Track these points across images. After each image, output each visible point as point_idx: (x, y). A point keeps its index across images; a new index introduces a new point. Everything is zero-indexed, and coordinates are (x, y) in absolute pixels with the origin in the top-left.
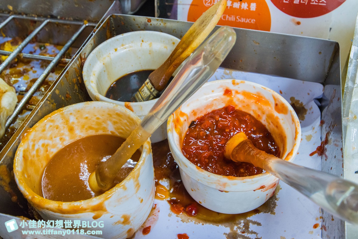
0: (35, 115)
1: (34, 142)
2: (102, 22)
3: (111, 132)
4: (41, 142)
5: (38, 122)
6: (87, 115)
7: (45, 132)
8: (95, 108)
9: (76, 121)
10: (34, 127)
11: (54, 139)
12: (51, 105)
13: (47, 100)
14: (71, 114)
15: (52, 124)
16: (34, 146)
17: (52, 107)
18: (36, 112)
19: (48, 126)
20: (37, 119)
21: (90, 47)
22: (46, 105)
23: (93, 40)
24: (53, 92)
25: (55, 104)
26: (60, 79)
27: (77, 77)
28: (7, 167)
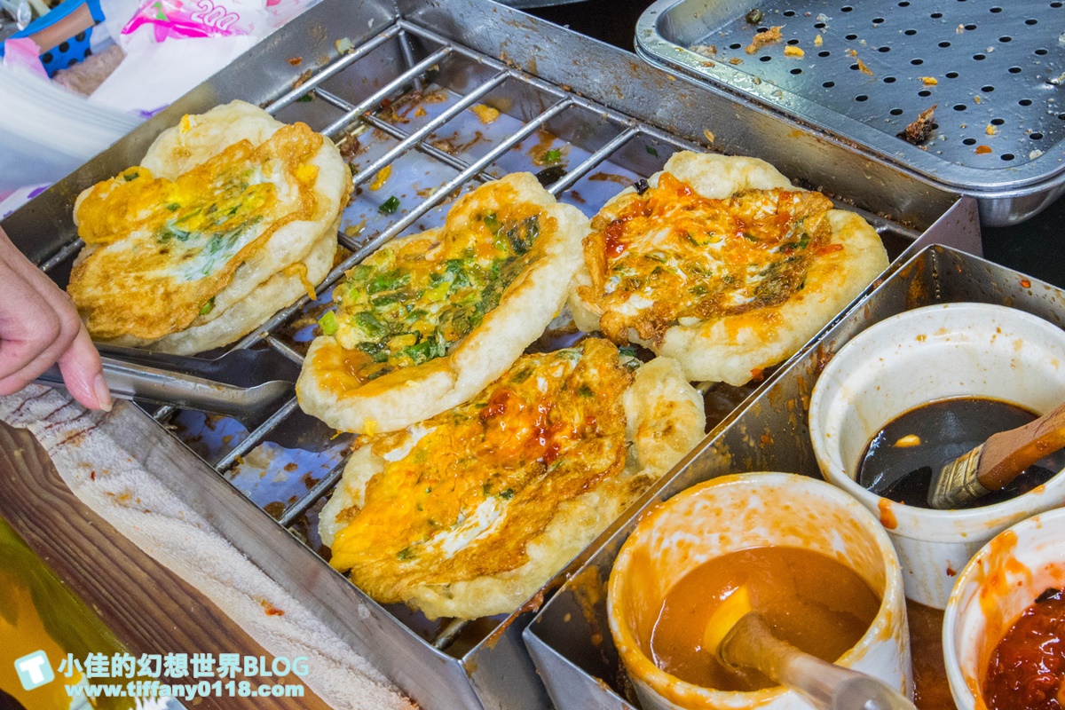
0: (679, 476)
1: (663, 533)
3: (838, 553)
4: (677, 537)
5: (682, 493)
6: (789, 503)
7: (690, 518)
8: (808, 493)
9: (762, 509)
11: (706, 535)
12: (720, 458)
13: (713, 445)
14: (754, 492)
15: (708, 503)
16: (660, 540)
17: (720, 463)
18: (682, 470)
19: (698, 506)
20: (681, 484)
21: (852, 327)
22: (707, 458)
23: (863, 310)
24: (731, 430)
25: (729, 456)
26: (755, 401)
27: (800, 396)
28: (599, 571)
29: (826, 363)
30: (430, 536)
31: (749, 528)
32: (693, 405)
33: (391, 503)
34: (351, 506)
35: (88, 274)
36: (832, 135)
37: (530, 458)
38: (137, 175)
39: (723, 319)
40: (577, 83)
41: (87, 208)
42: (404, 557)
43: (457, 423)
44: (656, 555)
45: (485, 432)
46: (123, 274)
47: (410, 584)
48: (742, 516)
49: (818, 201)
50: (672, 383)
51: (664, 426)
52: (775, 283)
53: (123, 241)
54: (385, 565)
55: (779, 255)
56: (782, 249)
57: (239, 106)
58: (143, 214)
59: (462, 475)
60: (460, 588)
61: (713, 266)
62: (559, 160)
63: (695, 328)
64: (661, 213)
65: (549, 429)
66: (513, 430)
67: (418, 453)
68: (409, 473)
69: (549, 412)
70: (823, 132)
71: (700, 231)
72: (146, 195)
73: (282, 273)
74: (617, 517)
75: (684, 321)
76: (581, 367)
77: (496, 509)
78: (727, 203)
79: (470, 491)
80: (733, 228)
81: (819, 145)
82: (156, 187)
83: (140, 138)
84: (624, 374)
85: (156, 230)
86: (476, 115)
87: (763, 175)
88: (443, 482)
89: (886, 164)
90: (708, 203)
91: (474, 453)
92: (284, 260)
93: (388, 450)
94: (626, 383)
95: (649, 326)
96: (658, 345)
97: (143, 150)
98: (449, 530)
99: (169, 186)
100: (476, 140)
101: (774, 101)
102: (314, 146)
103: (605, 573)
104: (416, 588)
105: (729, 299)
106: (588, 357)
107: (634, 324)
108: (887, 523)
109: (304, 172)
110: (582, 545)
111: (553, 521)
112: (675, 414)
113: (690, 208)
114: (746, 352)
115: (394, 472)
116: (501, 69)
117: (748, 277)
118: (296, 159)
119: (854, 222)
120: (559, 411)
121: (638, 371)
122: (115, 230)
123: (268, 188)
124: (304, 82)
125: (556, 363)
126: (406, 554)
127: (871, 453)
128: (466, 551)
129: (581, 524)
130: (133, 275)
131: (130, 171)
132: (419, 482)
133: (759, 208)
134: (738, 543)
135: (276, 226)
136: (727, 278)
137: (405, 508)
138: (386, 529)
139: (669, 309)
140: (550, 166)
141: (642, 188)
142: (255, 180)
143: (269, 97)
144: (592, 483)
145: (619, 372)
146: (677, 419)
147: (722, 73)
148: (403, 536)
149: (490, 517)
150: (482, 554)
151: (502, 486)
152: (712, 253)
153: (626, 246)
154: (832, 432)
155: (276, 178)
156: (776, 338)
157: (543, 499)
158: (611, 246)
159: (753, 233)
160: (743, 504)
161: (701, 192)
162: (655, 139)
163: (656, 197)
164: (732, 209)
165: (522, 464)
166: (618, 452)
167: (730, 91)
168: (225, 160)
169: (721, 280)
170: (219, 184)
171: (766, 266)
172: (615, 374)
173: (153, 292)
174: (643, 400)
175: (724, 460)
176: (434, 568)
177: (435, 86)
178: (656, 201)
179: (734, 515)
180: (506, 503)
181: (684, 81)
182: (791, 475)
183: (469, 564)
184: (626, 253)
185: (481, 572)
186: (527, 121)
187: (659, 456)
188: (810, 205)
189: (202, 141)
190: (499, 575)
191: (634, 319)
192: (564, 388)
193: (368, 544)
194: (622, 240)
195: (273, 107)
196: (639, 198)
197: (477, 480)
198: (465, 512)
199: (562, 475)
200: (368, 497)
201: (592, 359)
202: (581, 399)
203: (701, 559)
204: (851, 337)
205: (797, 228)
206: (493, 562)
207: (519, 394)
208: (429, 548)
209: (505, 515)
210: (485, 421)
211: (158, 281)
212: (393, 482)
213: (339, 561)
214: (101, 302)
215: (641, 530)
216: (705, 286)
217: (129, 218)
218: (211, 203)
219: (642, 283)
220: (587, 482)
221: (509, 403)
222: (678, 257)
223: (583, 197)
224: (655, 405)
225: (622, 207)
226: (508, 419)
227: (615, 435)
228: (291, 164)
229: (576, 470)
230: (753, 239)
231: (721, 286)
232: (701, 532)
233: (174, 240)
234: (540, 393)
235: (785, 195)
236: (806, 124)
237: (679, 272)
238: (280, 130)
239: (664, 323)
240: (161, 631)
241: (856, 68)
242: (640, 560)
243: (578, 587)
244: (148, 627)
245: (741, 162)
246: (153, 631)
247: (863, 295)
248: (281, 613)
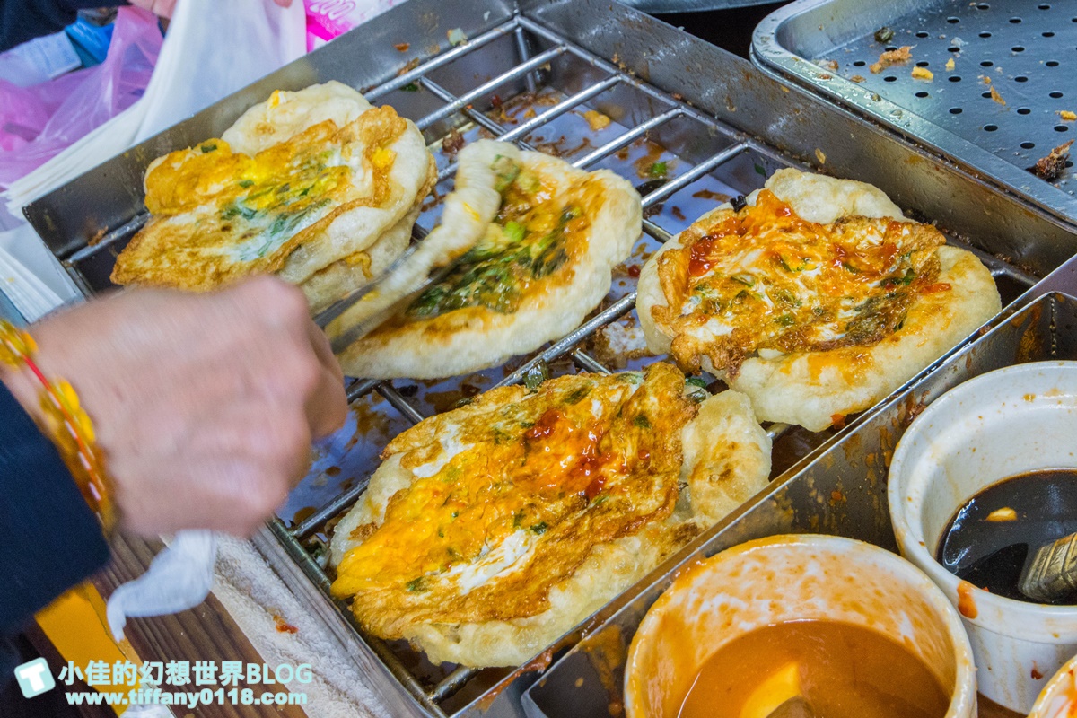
0: (728, 530)
1: (703, 594)
3: (905, 638)
4: (720, 599)
5: (730, 549)
6: (853, 575)
7: (735, 579)
8: (875, 566)
9: (822, 578)
10: (715, 557)
11: (755, 600)
12: (781, 513)
13: (772, 498)
14: (814, 557)
15: (759, 565)
16: (699, 602)
17: (781, 518)
18: (733, 523)
19: (747, 567)
20: (731, 539)
21: (950, 376)
22: (765, 511)
23: (966, 358)
24: (796, 481)
25: (792, 511)
26: (829, 451)
27: (882, 450)
28: (623, 632)
29: (915, 415)
30: (446, 567)
31: (806, 597)
32: (758, 448)
33: (411, 524)
34: (368, 522)
35: (143, 245)
36: (952, 162)
37: (571, 489)
38: (215, 147)
39: (807, 355)
40: (688, 90)
41: (158, 180)
42: (414, 589)
43: (497, 442)
44: (692, 620)
45: (526, 455)
46: (178, 248)
47: (414, 620)
48: (799, 583)
49: (928, 234)
50: (738, 421)
51: (723, 470)
52: (870, 320)
53: (188, 214)
54: (391, 595)
55: (878, 290)
56: (883, 284)
57: (335, 87)
58: (215, 188)
59: (494, 501)
60: (469, 631)
61: (804, 295)
62: (665, 174)
63: (775, 361)
64: (756, 232)
65: (594, 461)
66: (558, 457)
67: (450, 471)
68: (436, 493)
69: (600, 440)
70: (942, 157)
71: (795, 255)
72: (220, 169)
73: (342, 261)
74: (655, 567)
75: (764, 352)
76: (641, 394)
77: (525, 544)
78: (829, 229)
79: (500, 519)
80: (833, 255)
81: (938, 174)
82: (233, 162)
83: (228, 111)
84: (686, 405)
85: (224, 205)
86: (588, 122)
87: (872, 202)
88: (472, 507)
89: (1009, 198)
90: (807, 227)
91: (511, 478)
92: (346, 247)
93: (419, 464)
94: (687, 415)
95: (724, 355)
96: (731, 377)
97: (230, 122)
98: (469, 562)
99: (247, 161)
100: (582, 147)
101: (893, 120)
102: (396, 130)
103: (628, 634)
104: (420, 625)
105: (817, 333)
106: (650, 383)
107: (708, 351)
108: (965, 611)
109: (381, 157)
110: (612, 596)
111: (585, 565)
112: (736, 456)
113: (788, 230)
114: (828, 394)
115: (419, 490)
116: (613, 72)
117: (841, 311)
118: (380, 140)
119: (967, 261)
120: (610, 440)
121: (703, 404)
122: (182, 202)
123: (343, 171)
124: (410, 70)
125: (616, 387)
126: (416, 585)
127: (956, 527)
128: (482, 589)
129: (616, 571)
130: (188, 250)
131: (210, 142)
132: (446, 503)
133: (864, 237)
134: (793, 612)
135: (338, 212)
136: (817, 310)
137: (426, 532)
138: (401, 554)
139: (749, 338)
140: (654, 179)
141: (738, 205)
142: (334, 162)
143: (371, 82)
144: (633, 527)
145: (682, 403)
146: (737, 462)
147: (841, 86)
148: (418, 564)
149: (518, 553)
150: (501, 594)
151: (536, 519)
152: (804, 281)
153: (712, 265)
154: (913, 495)
155: (354, 161)
156: (863, 382)
157: (577, 538)
158: (695, 266)
159: (853, 263)
160: (800, 569)
161: (802, 214)
162: (764, 156)
163: (752, 216)
164: (833, 236)
165: (562, 495)
166: (667, 497)
167: (846, 106)
168: (307, 139)
169: (810, 311)
170: (297, 163)
171: (863, 301)
172: (676, 405)
173: (204, 268)
174: (704, 438)
175: (785, 517)
176: (444, 605)
177: (550, 90)
178: (753, 220)
179: (788, 581)
180: (537, 539)
181: (799, 95)
182: (859, 542)
183: (483, 604)
184: (711, 273)
185: (493, 615)
186: (636, 125)
187: (712, 502)
188: (920, 238)
189: (289, 118)
190: (515, 621)
191: (709, 346)
192: (620, 415)
193: (378, 569)
194: (709, 258)
195: (374, 93)
196: (734, 215)
197: (508, 508)
198: (491, 544)
199: (603, 513)
200: (389, 516)
201: (653, 386)
202: (636, 430)
203: (747, 626)
204: (948, 388)
205: (903, 261)
206: (509, 605)
207: (570, 416)
208: (444, 581)
209: (532, 552)
210: (528, 443)
211: (211, 259)
212: (419, 498)
213: (342, 586)
214: (148, 276)
215: (677, 588)
216: (792, 317)
217: (199, 190)
218: (284, 183)
219: (724, 307)
220: (629, 523)
221: (558, 425)
222: (767, 281)
223: (684, 213)
224: (715, 444)
225: (714, 223)
226: (554, 443)
227: (668, 474)
228: (371, 146)
229: (619, 509)
230: (852, 269)
231: (810, 318)
232: (748, 597)
233: (239, 217)
234: (593, 418)
235: (893, 225)
236: (926, 148)
237: (766, 299)
238: (366, 113)
239: (742, 353)
240: (168, 635)
241: (988, 96)
242: (671, 624)
243: (594, 648)
244: (155, 628)
245: (850, 186)
246: (159, 634)
247: (966, 342)
248: (292, 630)
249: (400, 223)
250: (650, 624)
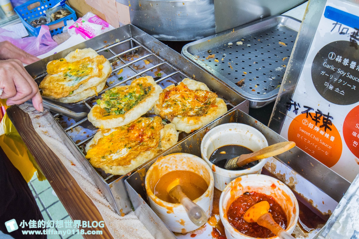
0: (168, 151)
1: (162, 163)
2: (230, 112)
3: (201, 175)
4: (166, 165)
6: (192, 162)
7: (169, 161)
8: (197, 161)
9: (186, 162)
10: (165, 156)
11: (172, 165)
12: (179, 148)
13: (178, 145)
14: (185, 158)
15: (174, 158)
16: (161, 165)
18: (170, 150)
19: (172, 159)
20: (169, 153)
21: (215, 124)
22: (176, 148)
23: (219, 121)
24: (183, 142)
25: (181, 148)
26: (190, 138)
27: (200, 138)
28: (146, 169)
29: (208, 131)
30: (110, 154)
31: (183, 166)
32: (176, 135)
33: (103, 145)
34: (94, 144)
35: (46, 80)
36: (220, 81)
37: (137, 141)
38: (63, 60)
39: (187, 117)
40: (167, 59)
41: (50, 66)
42: (103, 158)
43: (122, 130)
44: (160, 168)
45: (128, 133)
46: (54, 82)
47: (103, 164)
48: (181, 163)
49: (214, 95)
50: (172, 130)
51: (168, 139)
52: (201, 111)
53: (56, 74)
54: (98, 159)
55: (203, 105)
56: (204, 104)
57: (90, 49)
58: (62, 69)
59: (121, 142)
60: (114, 167)
61: (188, 105)
62: (161, 76)
63: (181, 118)
64: (179, 91)
65: (142, 135)
66: (134, 134)
67: (112, 135)
68: (109, 139)
69: (143, 131)
70: (219, 79)
71: (187, 96)
72: (64, 65)
73: (91, 88)
74: (153, 157)
75: (179, 116)
76: (153, 122)
77: (127, 151)
78: (194, 92)
79: (121, 146)
80: (194, 97)
81: (218, 83)
82: (67, 64)
83: (66, 52)
84: (162, 126)
85: (64, 73)
86: (145, 62)
87: (203, 87)
88: (116, 142)
89: (231, 89)
90: (190, 91)
91: (124, 137)
92: (92, 85)
93: (105, 133)
94: (162, 127)
95: (170, 116)
96: (171, 120)
97: (66, 55)
98: (115, 154)
99: (70, 64)
100: (143, 68)
101: (209, 70)
102: (104, 61)
103: (147, 170)
104: (104, 165)
105: (190, 113)
106: (155, 120)
107: (167, 115)
108: (213, 170)
109: (100, 67)
110: (144, 162)
111: (139, 156)
112: (171, 137)
113: (185, 91)
114: (191, 126)
115: (105, 138)
116: (151, 52)
117: (195, 109)
118: (100, 63)
119: (221, 101)
120: (146, 131)
121: (165, 125)
122: (55, 72)
123: (92, 69)
124: (107, 47)
125: (147, 120)
126: (103, 157)
127: (214, 154)
128: (117, 159)
129: (145, 158)
130: (56, 82)
131: (62, 59)
132: (110, 141)
133: (201, 94)
134: (179, 169)
135: (91, 77)
136: (190, 108)
137: (106, 147)
138: (100, 151)
139: (176, 113)
140: (158, 76)
141: (176, 85)
142: (89, 66)
143: (98, 49)
144: (149, 149)
145: (161, 125)
146: (171, 138)
147: (199, 62)
148: (104, 153)
149: (125, 152)
150: (121, 160)
151: (129, 146)
152: (188, 102)
153: (169, 97)
154: (206, 147)
155: (94, 67)
156: (198, 124)
157: (137, 151)
158: (166, 97)
159: (198, 99)
160: (182, 160)
161: (189, 88)
162: (182, 75)
163: (179, 87)
164: (195, 93)
165: (135, 142)
166: (157, 143)
167: (200, 66)
168: (84, 61)
169: (189, 109)
170: (81, 66)
171: (200, 107)
172: (160, 125)
173: (60, 87)
174: (165, 132)
175: (180, 149)
176: (109, 162)
177: (137, 54)
178: (178, 88)
179: (179, 162)
180: (129, 150)
181: (191, 63)
182: (194, 155)
183: (117, 162)
184: (169, 98)
185: (119, 165)
186: (155, 65)
187: (166, 145)
188: (212, 95)
189: (80, 55)
190: (123, 166)
191: (167, 114)
192: (148, 126)
193: (95, 153)
194: (169, 95)
195: (98, 51)
196: (175, 87)
197: (124, 143)
198: (119, 150)
199: (143, 146)
200: (98, 143)
201: (156, 121)
202: (151, 129)
203: (170, 171)
204: (215, 127)
205: (209, 100)
206: (123, 163)
207: (138, 126)
208: (109, 157)
209: (128, 153)
210: (128, 130)
211: (62, 85)
212: (104, 140)
213: (88, 156)
214: (47, 87)
215: (157, 162)
216: (185, 109)
217: (59, 69)
218: (78, 70)
219: (171, 106)
220: (148, 148)
221: (135, 127)
222: (180, 101)
223: (164, 85)
224: (167, 134)
225: (171, 88)
226: (134, 131)
227: (157, 139)
228: (98, 64)
229: (146, 145)
230: (198, 101)
231: (189, 110)
232: (171, 165)
233: (68, 76)
234: (142, 126)
235: (207, 92)
236: (215, 77)
237: (180, 105)
238: (97, 56)
239: (174, 116)
240: (47, 164)
241: (229, 67)
242: (156, 169)
243: (140, 172)
244: (44, 163)
245: (199, 83)
246: (45, 164)
247: (219, 118)
248: (75, 165)
249: (103, 81)
250: (151, 168)
